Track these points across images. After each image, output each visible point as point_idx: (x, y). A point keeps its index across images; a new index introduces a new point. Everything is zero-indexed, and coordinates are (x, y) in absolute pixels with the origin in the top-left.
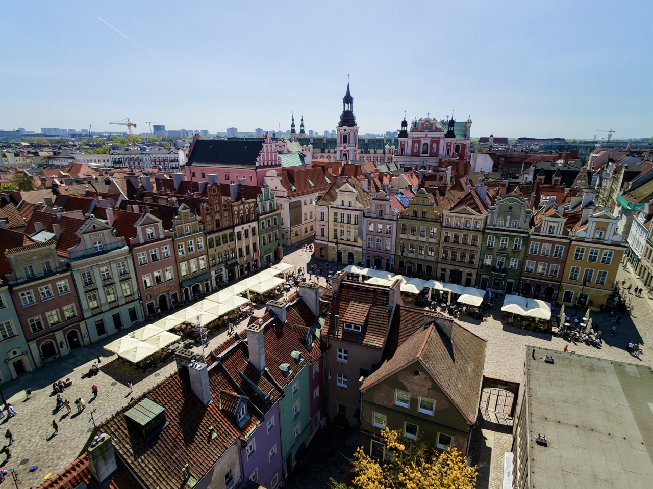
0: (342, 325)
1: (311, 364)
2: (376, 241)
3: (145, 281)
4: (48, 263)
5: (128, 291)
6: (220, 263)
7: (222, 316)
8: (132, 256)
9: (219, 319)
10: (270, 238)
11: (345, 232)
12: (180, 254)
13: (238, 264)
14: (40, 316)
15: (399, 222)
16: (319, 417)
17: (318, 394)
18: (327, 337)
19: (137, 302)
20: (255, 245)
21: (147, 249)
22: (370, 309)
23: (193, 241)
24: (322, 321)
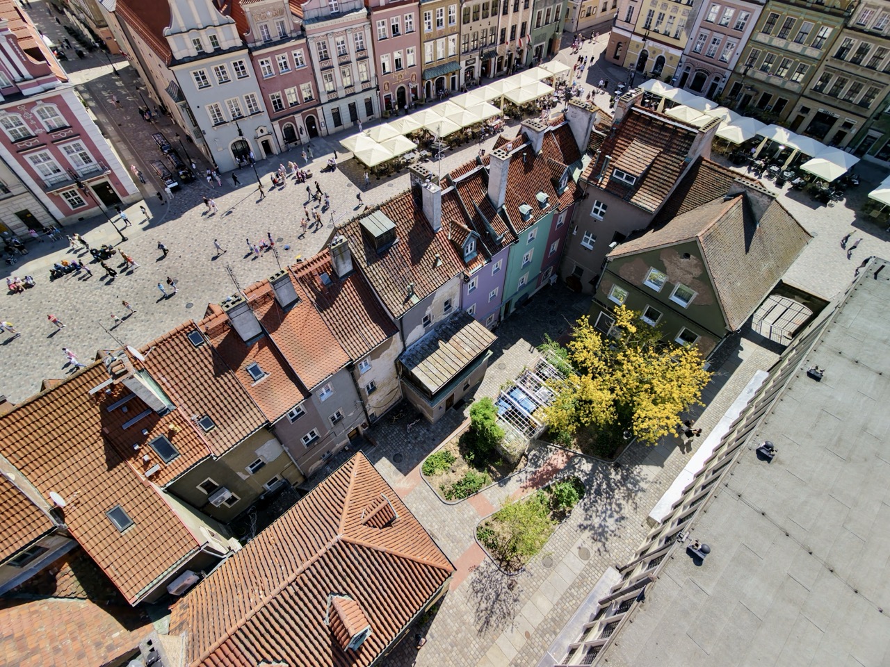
0: (611, 171)
1: (557, 212)
2: (712, 40)
3: (384, 64)
4: (282, 23)
5: (365, 74)
6: (474, 49)
7: (466, 128)
8: (371, 24)
9: (461, 131)
10: (548, 15)
11: (666, 18)
12: (426, 27)
13: (497, 54)
14: (280, 92)
15: (768, 9)
16: (550, 273)
17: (555, 249)
18: (587, 183)
19: (374, 92)
20: (524, 25)
21: (388, 16)
22: (658, 156)
23: (444, 9)
24: (587, 160)
